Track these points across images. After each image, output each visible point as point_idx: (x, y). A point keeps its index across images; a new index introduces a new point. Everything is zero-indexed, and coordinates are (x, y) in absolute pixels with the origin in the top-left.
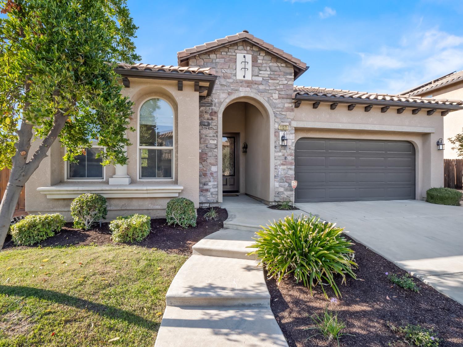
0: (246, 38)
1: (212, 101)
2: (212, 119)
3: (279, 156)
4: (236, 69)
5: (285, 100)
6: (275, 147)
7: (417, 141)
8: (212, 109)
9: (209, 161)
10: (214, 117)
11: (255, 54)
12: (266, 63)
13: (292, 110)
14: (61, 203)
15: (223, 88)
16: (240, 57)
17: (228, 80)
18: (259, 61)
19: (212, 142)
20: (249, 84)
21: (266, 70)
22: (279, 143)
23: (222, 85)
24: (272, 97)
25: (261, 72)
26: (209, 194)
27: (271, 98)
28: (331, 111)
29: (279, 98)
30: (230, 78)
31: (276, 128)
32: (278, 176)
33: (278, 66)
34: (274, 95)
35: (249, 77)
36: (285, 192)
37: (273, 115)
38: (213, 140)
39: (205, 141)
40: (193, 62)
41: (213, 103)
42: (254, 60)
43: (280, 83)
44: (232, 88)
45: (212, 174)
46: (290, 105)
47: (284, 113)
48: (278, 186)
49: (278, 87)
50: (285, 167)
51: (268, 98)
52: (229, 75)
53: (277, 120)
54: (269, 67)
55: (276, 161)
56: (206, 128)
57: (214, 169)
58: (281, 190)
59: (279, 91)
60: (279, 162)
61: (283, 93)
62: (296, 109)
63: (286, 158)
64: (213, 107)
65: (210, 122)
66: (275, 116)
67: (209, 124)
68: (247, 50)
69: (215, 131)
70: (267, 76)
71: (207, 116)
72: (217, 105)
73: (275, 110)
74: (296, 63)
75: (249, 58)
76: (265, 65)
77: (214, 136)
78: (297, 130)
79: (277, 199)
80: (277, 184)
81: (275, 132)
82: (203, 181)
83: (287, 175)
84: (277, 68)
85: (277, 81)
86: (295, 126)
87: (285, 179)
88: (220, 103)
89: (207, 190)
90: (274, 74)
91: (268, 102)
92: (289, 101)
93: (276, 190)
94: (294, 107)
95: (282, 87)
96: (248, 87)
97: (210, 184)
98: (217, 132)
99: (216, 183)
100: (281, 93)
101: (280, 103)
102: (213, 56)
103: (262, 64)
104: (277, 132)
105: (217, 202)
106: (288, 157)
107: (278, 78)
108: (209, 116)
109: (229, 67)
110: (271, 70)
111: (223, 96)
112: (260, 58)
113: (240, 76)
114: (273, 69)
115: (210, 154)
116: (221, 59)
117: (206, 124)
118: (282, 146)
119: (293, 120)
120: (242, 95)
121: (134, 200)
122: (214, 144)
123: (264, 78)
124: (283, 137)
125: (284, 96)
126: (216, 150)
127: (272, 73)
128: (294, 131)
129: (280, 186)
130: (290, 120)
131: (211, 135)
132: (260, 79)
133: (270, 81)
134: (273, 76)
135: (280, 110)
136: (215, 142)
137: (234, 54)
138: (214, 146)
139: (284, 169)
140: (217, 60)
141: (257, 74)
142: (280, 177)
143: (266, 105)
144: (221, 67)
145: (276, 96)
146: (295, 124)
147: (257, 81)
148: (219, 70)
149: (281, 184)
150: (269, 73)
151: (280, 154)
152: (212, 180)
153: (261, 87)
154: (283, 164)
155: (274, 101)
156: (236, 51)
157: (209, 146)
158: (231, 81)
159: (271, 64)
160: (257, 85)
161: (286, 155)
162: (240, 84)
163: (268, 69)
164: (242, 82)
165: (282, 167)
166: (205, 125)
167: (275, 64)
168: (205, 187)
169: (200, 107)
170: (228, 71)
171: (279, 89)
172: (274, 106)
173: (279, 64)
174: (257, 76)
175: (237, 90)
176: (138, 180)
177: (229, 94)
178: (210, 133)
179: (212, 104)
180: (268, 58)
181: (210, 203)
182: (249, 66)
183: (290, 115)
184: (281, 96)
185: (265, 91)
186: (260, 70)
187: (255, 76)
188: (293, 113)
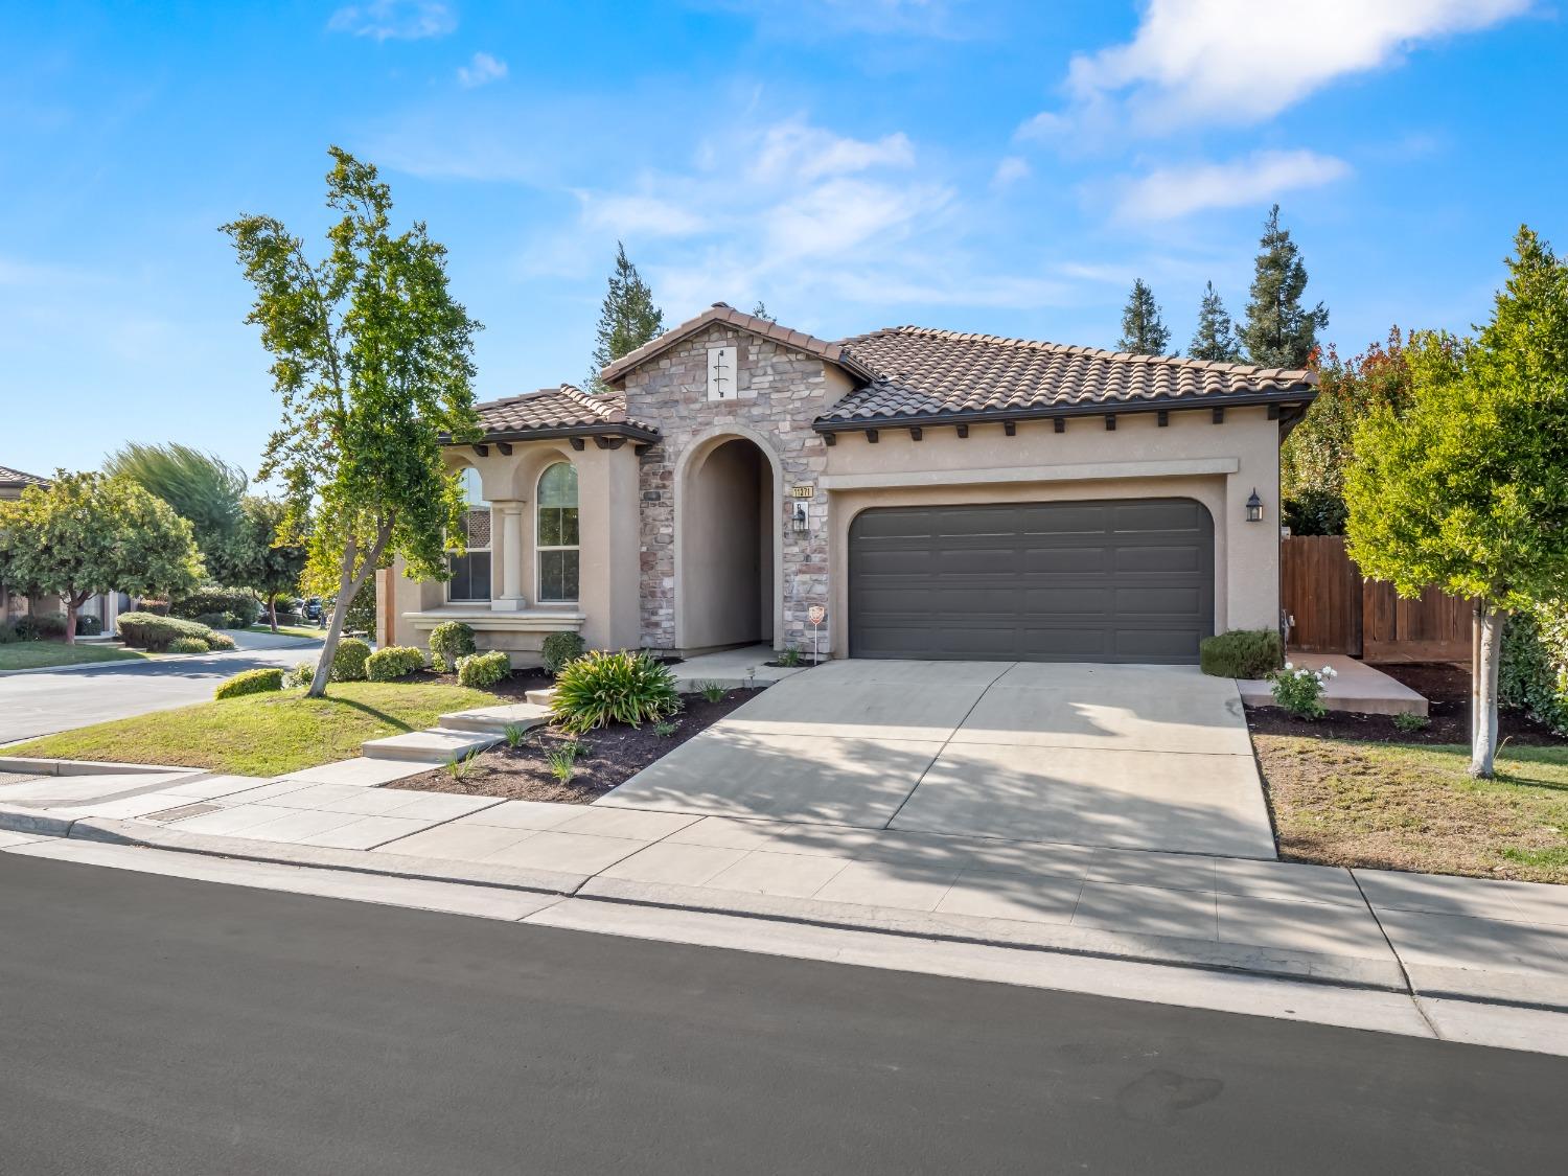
0: (716, 319)
1: (663, 451)
2: (664, 487)
3: (794, 555)
4: (707, 382)
5: (805, 433)
6: (785, 535)
7: (1207, 497)
8: (664, 467)
9: (659, 568)
10: (667, 483)
11: (743, 345)
12: (765, 359)
13: (822, 453)
15: (684, 423)
16: (713, 354)
17: (693, 406)
18: (751, 358)
19: (664, 530)
20: (732, 407)
21: (765, 374)
22: (793, 526)
23: (681, 418)
24: (778, 428)
25: (755, 380)
26: (660, 631)
27: (776, 432)
28: (913, 444)
29: (794, 429)
30: (695, 401)
31: (787, 494)
32: (791, 597)
33: (790, 363)
34: (781, 425)
35: (731, 394)
36: (806, 632)
37: (780, 467)
38: (667, 526)
39: (652, 530)
40: (631, 381)
41: (667, 455)
42: (742, 357)
43: (795, 396)
44: (699, 420)
45: (664, 593)
46: (817, 442)
47: (804, 461)
48: (790, 618)
49: (791, 406)
50: (808, 577)
51: (770, 432)
52: (693, 395)
53: (788, 478)
54: (773, 366)
55: (787, 565)
56: (655, 505)
57: (667, 583)
58: (800, 626)
59: (792, 415)
60: (794, 567)
61: (800, 417)
62: (828, 450)
63: (807, 558)
64: (666, 463)
65: (661, 491)
66: (785, 469)
67: (659, 498)
68: (727, 339)
69: (670, 509)
70: (767, 385)
71: (656, 481)
72: (673, 457)
73: (783, 457)
74: (817, 353)
75: (731, 353)
76: (761, 364)
77: (667, 520)
78: (837, 495)
79: (790, 646)
80: (790, 615)
81: (786, 503)
82: (650, 606)
83: (813, 596)
84: (788, 367)
85: (789, 394)
86: (828, 487)
87: (806, 604)
88: (678, 454)
89: (657, 625)
90: (781, 380)
91: (769, 441)
92: (813, 432)
93: (787, 627)
94: (824, 444)
95: (798, 404)
96: (729, 413)
97: (661, 612)
98: (673, 511)
99: (671, 611)
100: (795, 418)
101: (793, 441)
102: (664, 363)
103: (756, 362)
104: (787, 503)
105: (674, 649)
106: (813, 556)
107: (792, 387)
108: (659, 482)
109: (694, 379)
110: (776, 372)
111: (684, 438)
112: (753, 349)
113: (714, 396)
114: (781, 368)
115: (660, 554)
116: (680, 367)
117: (654, 496)
118: (800, 532)
119: (825, 473)
120: (717, 432)
122: (669, 535)
123: (762, 392)
124: (802, 512)
125: (804, 424)
126: (670, 547)
127: (777, 378)
128: (826, 499)
129: (796, 618)
130: (815, 474)
131: (663, 518)
132: (753, 394)
133: (774, 396)
134: (779, 385)
135: (794, 454)
136: (669, 530)
137: (702, 351)
138: (667, 540)
139: (804, 583)
140: (673, 369)
141: (747, 385)
142: (795, 599)
143: (766, 448)
144: (680, 382)
145: (785, 426)
146: (826, 483)
147: (749, 400)
148: (675, 389)
149: (798, 614)
150: (771, 378)
151: (796, 549)
152: (665, 605)
153: (756, 411)
154: (801, 572)
155: (782, 436)
156: (708, 345)
157: (659, 539)
158: (697, 406)
159: (774, 360)
160: (747, 409)
161: (808, 552)
162: (715, 410)
163: (770, 371)
164: (718, 405)
165: (800, 578)
166: (652, 500)
167: (784, 359)
168: (655, 619)
169: (642, 464)
170: (693, 388)
171: (792, 409)
172: (780, 447)
173: (792, 357)
174: (749, 388)
175: (707, 424)
176: (536, 602)
177: (695, 433)
178: (661, 512)
179: (663, 457)
180: (766, 348)
181: (664, 649)
182: (732, 372)
183: (816, 463)
184: (795, 424)
185: (763, 418)
186: (753, 376)
187: (744, 389)
188: (823, 459)
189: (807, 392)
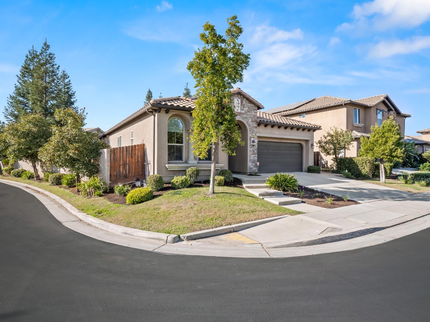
0: (239, 92)
3: (251, 150)
5: (254, 123)
6: (250, 146)
7: (304, 144)
11: (242, 99)
12: (246, 104)
13: (256, 128)
14: (172, 172)
16: (236, 100)
21: (246, 108)
22: (251, 144)
25: (244, 108)
27: (248, 121)
28: (272, 129)
31: (250, 136)
32: (251, 160)
33: (251, 106)
35: (240, 110)
36: (254, 168)
42: (242, 102)
46: (256, 125)
47: (253, 129)
48: (250, 165)
50: (253, 156)
51: (247, 121)
53: (250, 132)
58: (252, 167)
59: (251, 118)
60: (251, 153)
61: (253, 119)
62: (258, 127)
63: (254, 151)
66: (250, 130)
68: (239, 97)
70: (247, 110)
73: (250, 128)
75: (240, 101)
78: (259, 137)
79: (250, 172)
80: (250, 164)
83: (255, 160)
84: (251, 107)
85: (251, 113)
87: (253, 162)
90: (249, 110)
91: (247, 123)
92: (255, 123)
93: (250, 167)
95: (252, 116)
96: (239, 115)
101: (252, 124)
103: (245, 104)
104: (250, 138)
112: (244, 101)
114: (249, 107)
118: (253, 145)
119: (257, 132)
120: (237, 119)
121: (202, 171)
123: (246, 112)
124: (253, 141)
125: (254, 121)
128: (257, 138)
129: (252, 165)
130: (255, 132)
132: (244, 112)
133: (248, 113)
135: (252, 127)
137: (233, 98)
139: (253, 157)
141: (243, 109)
143: (246, 125)
145: (250, 120)
146: (258, 135)
147: (242, 113)
150: (247, 109)
151: (252, 149)
153: (244, 116)
154: (253, 154)
155: (249, 123)
156: (234, 97)
159: (248, 105)
160: (242, 115)
163: (247, 107)
164: (237, 113)
165: (252, 156)
167: (250, 105)
172: (249, 126)
173: (252, 105)
180: (247, 101)
182: (240, 105)
183: (256, 130)
185: (246, 118)
186: (244, 107)
187: (242, 110)
188: (257, 129)
189: (254, 114)
